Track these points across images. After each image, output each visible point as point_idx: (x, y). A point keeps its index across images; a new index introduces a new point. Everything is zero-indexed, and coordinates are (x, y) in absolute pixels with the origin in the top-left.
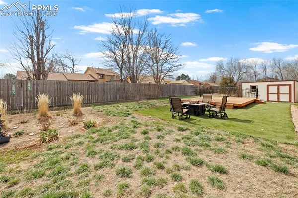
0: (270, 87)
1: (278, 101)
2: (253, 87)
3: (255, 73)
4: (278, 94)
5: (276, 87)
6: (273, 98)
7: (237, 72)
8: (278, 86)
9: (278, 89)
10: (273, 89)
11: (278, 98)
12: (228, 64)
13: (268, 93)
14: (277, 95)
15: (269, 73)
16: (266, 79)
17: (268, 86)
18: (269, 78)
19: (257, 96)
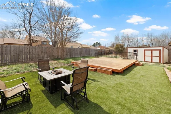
0: (146, 51)
1: (152, 62)
2: (135, 51)
3: (137, 42)
4: (152, 56)
5: (150, 51)
6: (148, 59)
7: (126, 41)
8: (152, 50)
9: (152, 53)
10: (148, 53)
11: (152, 60)
12: (122, 36)
13: (145, 56)
14: (150, 57)
15: (145, 42)
16: (144, 46)
17: (145, 50)
18: (145, 45)
19: (137, 58)
